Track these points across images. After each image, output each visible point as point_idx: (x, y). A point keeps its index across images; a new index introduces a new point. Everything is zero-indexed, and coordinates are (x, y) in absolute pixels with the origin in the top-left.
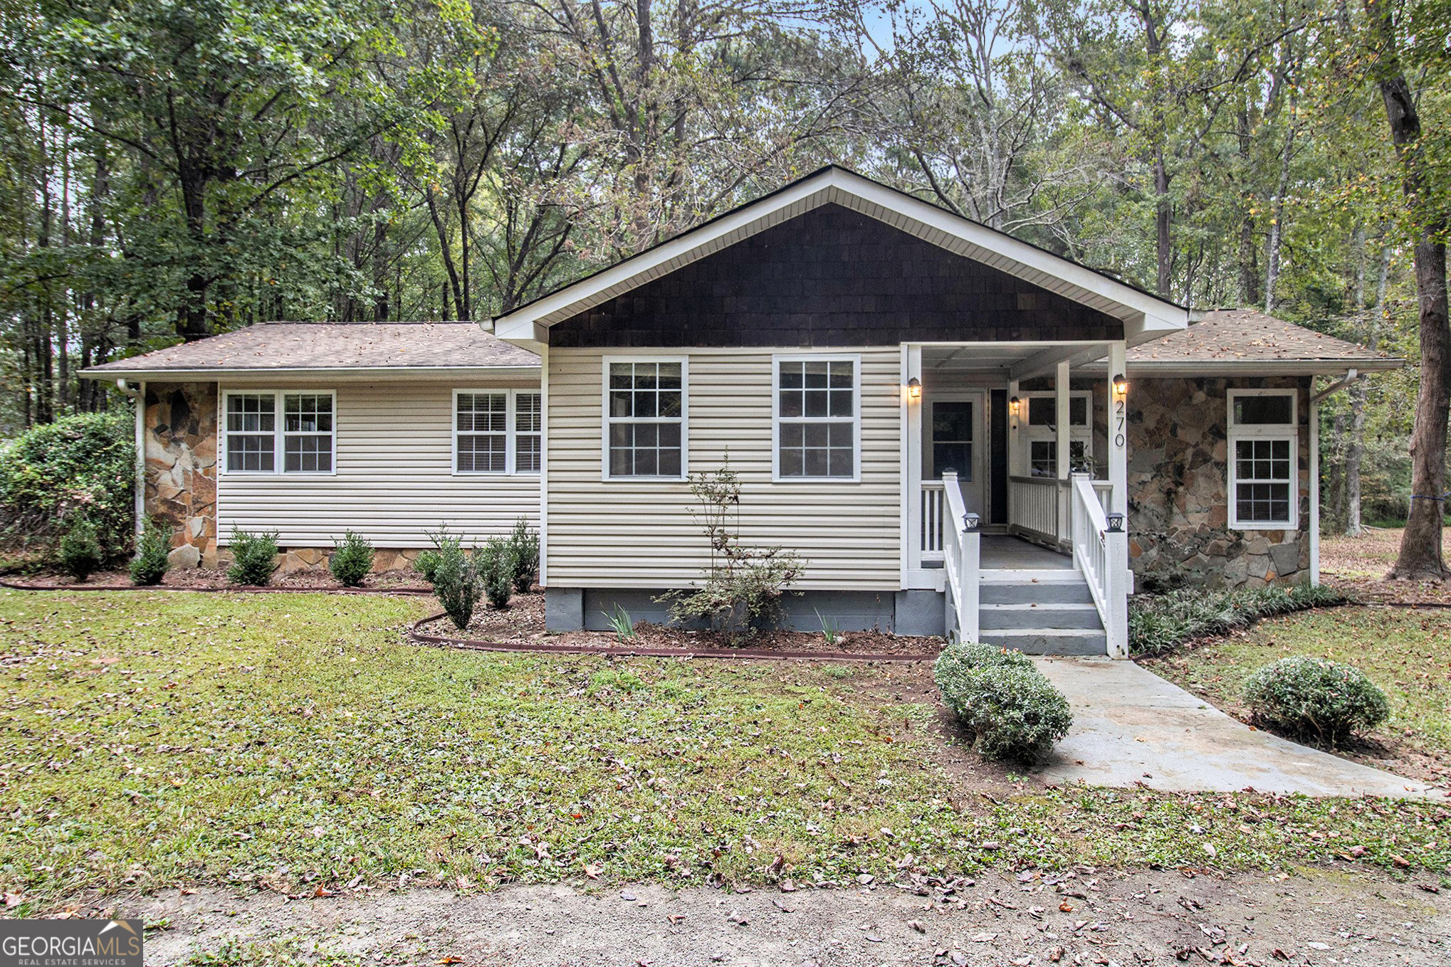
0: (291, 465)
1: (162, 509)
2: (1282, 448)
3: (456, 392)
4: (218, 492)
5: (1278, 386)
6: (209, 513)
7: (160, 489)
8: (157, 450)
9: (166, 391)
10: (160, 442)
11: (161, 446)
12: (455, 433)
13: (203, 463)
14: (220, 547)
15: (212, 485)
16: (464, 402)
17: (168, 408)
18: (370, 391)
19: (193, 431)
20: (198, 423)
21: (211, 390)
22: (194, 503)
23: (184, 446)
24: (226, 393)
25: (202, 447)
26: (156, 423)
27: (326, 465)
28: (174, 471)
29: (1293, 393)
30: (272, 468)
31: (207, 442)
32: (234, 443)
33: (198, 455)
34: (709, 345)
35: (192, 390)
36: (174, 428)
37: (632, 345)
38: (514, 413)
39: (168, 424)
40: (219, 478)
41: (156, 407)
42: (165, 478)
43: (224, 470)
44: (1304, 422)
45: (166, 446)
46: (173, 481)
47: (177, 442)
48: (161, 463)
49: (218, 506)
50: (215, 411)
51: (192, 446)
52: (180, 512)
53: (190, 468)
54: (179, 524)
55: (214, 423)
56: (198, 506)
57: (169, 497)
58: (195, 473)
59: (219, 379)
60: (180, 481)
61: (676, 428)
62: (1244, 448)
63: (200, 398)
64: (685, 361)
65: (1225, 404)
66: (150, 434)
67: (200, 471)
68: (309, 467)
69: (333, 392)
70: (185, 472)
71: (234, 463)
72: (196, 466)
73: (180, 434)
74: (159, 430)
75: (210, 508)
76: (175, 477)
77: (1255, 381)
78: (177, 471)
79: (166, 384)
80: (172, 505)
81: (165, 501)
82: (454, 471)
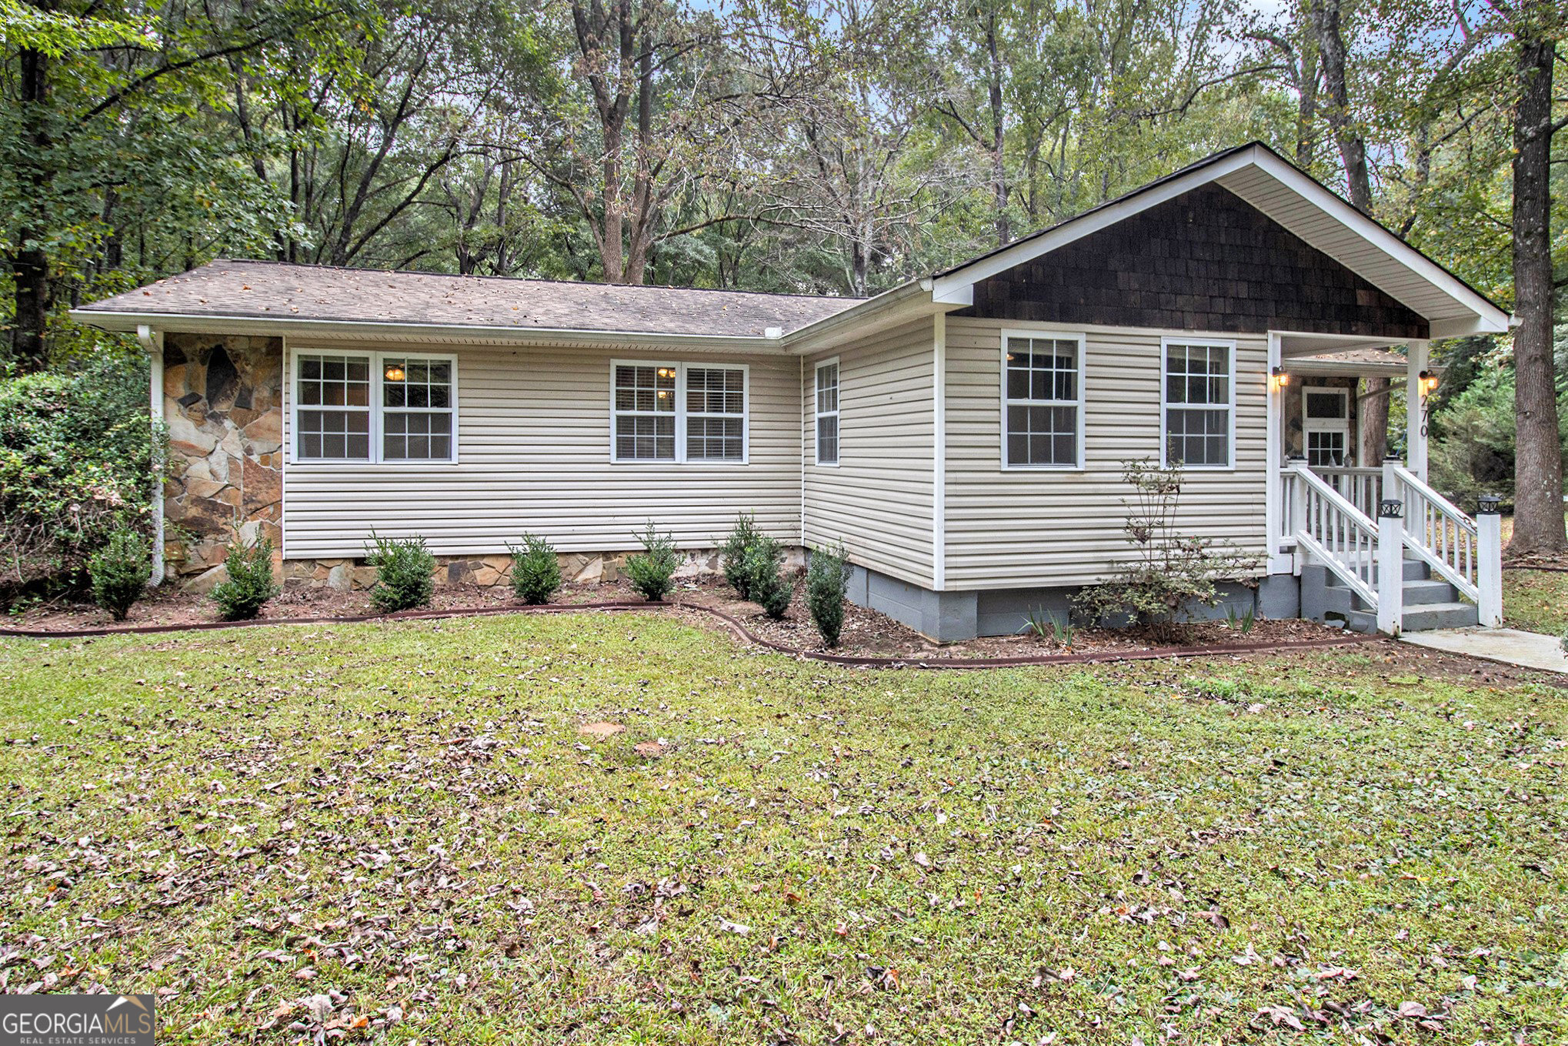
0: (393, 450)
1: (194, 512)
2: (1338, 437)
3: (615, 363)
4: (285, 487)
5: (1336, 385)
6: (270, 516)
7: (191, 483)
8: (183, 428)
9: (199, 346)
10: (189, 417)
11: (191, 424)
12: (614, 413)
13: (259, 447)
14: (286, 561)
15: (275, 479)
16: (624, 375)
17: (202, 371)
18: (513, 358)
19: (243, 403)
20: (250, 392)
21: (274, 347)
22: (246, 502)
23: (228, 424)
24: (296, 352)
25: (258, 426)
26: (182, 391)
27: (442, 449)
28: (212, 459)
29: (1345, 391)
30: (365, 455)
31: (266, 419)
32: (307, 420)
33: (252, 436)
34: (1105, 323)
35: (241, 346)
36: (212, 399)
37: (1031, 319)
38: (685, 390)
39: (203, 393)
40: (285, 468)
41: (182, 368)
42: (199, 469)
43: (294, 458)
44: (1354, 417)
45: (200, 423)
46: (211, 472)
47: (217, 418)
48: (192, 447)
49: (284, 505)
50: (279, 377)
51: (241, 423)
52: (224, 515)
53: (239, 454)
54: (220, 531)
55: (277, 394)
56: (252, 506)
57: (206, 494)
58: (248, 461)
59: (284, 333)
60: (223, 471)
61: (1071, 412)
62: (1313, 437)
63: (253, 358)
64: (1081, 340)
65: (1301, 399)
66: (174, 407)
67: (255, 458)
68: (418, 451)
69: (453, 358)
70: (231, 460)
71: (309, 448)
72: (249, 451)
73: (222, 407)
74: (188, 402)
75: (271, 510)
76: (215, 467)
77: (1321, 381)
78: (219, 461)
79: (199, 337)
80: (211, 505)
81: (198, 501)
82: (613, 459)
